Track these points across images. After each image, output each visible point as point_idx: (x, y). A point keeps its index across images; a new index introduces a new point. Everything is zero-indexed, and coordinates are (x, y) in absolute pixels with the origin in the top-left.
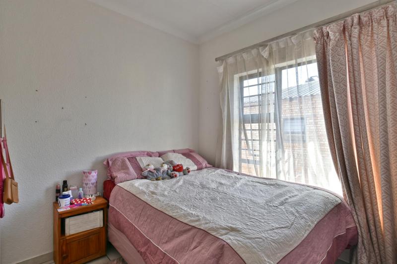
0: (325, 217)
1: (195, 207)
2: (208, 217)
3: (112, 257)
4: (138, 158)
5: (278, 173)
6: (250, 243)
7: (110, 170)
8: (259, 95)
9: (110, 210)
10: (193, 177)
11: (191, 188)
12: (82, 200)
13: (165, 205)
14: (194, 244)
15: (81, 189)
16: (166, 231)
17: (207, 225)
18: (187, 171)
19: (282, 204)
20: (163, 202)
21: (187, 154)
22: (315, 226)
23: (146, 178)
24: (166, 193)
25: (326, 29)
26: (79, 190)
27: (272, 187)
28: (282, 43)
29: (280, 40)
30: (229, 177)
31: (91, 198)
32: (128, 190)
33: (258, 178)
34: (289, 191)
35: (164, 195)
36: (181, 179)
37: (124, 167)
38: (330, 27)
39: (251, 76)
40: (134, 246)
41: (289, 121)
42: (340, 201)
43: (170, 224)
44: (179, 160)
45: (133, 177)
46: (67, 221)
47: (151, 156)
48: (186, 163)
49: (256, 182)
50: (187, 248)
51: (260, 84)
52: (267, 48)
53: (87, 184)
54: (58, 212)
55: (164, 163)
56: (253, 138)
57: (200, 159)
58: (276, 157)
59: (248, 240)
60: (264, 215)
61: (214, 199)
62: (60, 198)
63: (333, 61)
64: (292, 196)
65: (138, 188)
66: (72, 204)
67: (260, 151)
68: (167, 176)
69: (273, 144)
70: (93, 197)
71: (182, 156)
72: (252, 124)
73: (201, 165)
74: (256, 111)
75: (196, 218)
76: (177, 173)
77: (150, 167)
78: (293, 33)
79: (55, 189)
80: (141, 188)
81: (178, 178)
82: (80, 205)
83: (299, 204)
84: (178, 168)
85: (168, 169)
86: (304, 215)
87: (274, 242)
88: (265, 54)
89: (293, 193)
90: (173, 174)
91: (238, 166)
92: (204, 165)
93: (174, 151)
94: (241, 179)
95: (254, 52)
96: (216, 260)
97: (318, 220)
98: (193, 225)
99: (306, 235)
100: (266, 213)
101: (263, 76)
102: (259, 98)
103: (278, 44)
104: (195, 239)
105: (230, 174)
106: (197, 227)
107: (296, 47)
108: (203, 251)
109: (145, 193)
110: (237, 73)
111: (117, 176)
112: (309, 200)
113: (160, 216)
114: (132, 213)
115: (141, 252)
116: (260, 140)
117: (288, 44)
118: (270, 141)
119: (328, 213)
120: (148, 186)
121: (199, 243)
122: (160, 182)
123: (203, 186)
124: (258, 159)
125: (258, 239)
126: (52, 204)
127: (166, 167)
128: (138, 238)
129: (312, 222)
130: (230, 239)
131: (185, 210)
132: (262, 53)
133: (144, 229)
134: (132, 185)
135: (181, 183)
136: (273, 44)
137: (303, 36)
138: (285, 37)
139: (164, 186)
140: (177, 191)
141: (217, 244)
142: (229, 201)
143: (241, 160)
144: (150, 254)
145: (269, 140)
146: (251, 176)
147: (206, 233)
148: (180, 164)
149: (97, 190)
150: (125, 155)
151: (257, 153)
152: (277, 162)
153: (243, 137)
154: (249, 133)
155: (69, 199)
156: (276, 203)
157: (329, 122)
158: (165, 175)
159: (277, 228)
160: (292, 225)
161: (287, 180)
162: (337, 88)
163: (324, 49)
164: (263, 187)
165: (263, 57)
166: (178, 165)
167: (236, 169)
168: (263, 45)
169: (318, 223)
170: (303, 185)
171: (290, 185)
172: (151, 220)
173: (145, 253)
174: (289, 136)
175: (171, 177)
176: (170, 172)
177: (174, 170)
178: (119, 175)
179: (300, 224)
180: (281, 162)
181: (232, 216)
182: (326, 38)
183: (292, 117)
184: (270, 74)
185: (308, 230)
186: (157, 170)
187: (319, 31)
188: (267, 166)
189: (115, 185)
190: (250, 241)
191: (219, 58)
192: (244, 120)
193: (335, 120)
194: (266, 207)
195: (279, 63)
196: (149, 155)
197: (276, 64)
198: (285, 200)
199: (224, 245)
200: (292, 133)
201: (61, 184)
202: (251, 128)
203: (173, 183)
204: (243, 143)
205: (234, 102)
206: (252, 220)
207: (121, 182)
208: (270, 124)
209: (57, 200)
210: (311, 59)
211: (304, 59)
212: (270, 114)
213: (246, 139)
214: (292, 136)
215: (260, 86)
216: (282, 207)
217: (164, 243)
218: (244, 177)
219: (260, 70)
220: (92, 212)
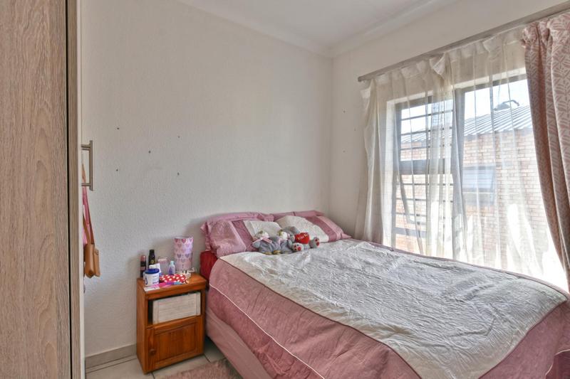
0: (541, 322)
1: (335, 295)
2: (358, 310)
3: (212, 357)
4: (246, 223)
5: (455, 251)
6: (427, 352)
7: (209, 238)
8: (427, 131)
9: (210, 293)
10: (325, 252)
11: (324, 267)
12: (174, 277)
13: (292, 289)
14: (340, 348)
15: (172, 262)
16: (295, 326)
17: (359, 322)
18: (315, 243)
19: (470, 297)
20: (288, 285)
21: (314, 218)
22: (527, 334)
23: (258, 250)
24: (290, 273)
25: (546, 25)
26: (169, 264)
27: (448, 271)
28: (466, 51)
29: (464, 46)
30: (378, 254)
31: (186, 275)
32: (236, 266)
33: (424, 257)
34: (479, 280)
35: (287, 276)
36: (306, 255)
37: (229, 235)
38: (552, 22)
39: (415, 103)
40: (247, 344)
41: (476, 171)
42: (564, 299)
43: (301, 316)
44: (303, 227)
45: (242, 249)
46: (156, 304)
47: (263, 220)
48: (314, 231)
49: (421, 263)
50: (329, 352)
51: (430, 115)
52: (442, 60)
53: (179, 256)
54: (145, 292)
55: (282, 231)
56: (416, 197)
57: (333, 227)
58: (453, 226)
59: (424, 348)
60: (443, 313)
61: (361, 286)
62: (146, 273)
63: (556, 75)
64: (485, 287)
65: (251, 264)
66: (161, 281)
67: (427, 216)
68: (287, 249)
69: (448, 207)
70: (188, 273)
71: (306, 221)
72: (414, 176)
73: (334, 236)
74: (422, 156)
75: (340, 311)
76: (301, 245)
77: (263, 235)
78: (487, 35)
79: (140, 260)
80: (253, 264)
81: (303, 253)
82: (172, 283)
83: (496, 298)
84: (302, 237)
85: (289, 239)
86: (508, 316)
87: (464, 354)
88: (439, 68)
89: (485, 282)
90: (295, 246)
91: (390, 239)
92: (338, 235)
93: (294, 214)
94: (397, 257)
95: (420, 66)
96: (376, 372)
97: (531, 326)
98: (337, 320)
99: (513, 347)
100: (445, 309)
101: (435, 102)
102: (427, 135)
103: (459, 52)
104: (341, 340)
105: (379, 250)
106: (343, 323)
107: (490, 56)
108: (355, 358)
109: (261, 271)
110: (392, 99)
111: (219, 247)
112: (513, 294)
113: (285, 305)
114: (244, 299)
115: (259, 353)
116: (427, 200)
117: (476, 52)
118: (444, 201)
119: (547, 316)
120: (263, 262)
121: (349, 347)
122: (279, 257)
123: (342, 267)
124: (423, 228)
125: (440, 348)
126: (135, 280)
127: (285, 236)
128: (253, 334)
129: (522, 328)
130: (396, 344)
131: (322, 297)
132: (434, 68)
133: (261, 322)
134: (241, 260)
135: (308, 259)
136: (453, 53)
137: (503, 38)
138: (473, 40)
139: (285, 263)
140: (306, 270)
141: (377, 349)
142: (385, 288)
143: (395, 230)
144: (271, 357)
145: (442, 201)
146: (412, 254)
147: (358, 333)
148: (305, 232)
149: (192, 264)
150: (230, 218)
151: (423, 220)
152: (455, 234)
153: (399, 194)
154: (408, 189)
155: (157, 275)
156: (460, 295)
157: (546, 173)
158: (284, 248)
159: (467, 333)
160: (490, 330)
161: (471, 263)
162: (563, 119)
163: (540, 57)
164: (434, 271)
165: (435, 72)
166: (302, 234)
167: (387, 242)
168: (436, 55)
169: (531, 330)
170: (500, 271)
171: (478, 269)
172: (272, 309)
173: (264, 355)
174: (475, 195)
175: (293, 250)
176: (290, 243)
177: (297, 241)
178: (223, 245)
179: (503, 329)
180: (461, 234)
181: (393, 311)
182: (543, 40)
183: (482, 165)
184: (446, 99)
185: (516, 339)
186: (273, 239)
187: (532, 29)
188: (438, 239)
189: (217, 259)
190: (427, 349)
191: (364, 76)
192: (400, 170)
193: (557, 169)
194: (444, 301)
195: (461, 81)
196: (261, 218)
197: (456, 83)
198: (474, 292)
199: (388, 352)
200: (481, 190)
201: (147, 255)
202: (413, 181)
203: (296, 259)
204: (399, 203)
205: (387, 143)
206: (425, 319)
207: (225, 255)
208: (444, 175)
209: (142, 276)
210: (516, 75)
211: (504, 75)
212: (444, 160)
213: (404, 199)
214: (481, 196)
215: (430, 117)
216: (471, 303)
217: (292, 343)
218: (402, 254)
219: (430, 93)
220: (186, 293)
